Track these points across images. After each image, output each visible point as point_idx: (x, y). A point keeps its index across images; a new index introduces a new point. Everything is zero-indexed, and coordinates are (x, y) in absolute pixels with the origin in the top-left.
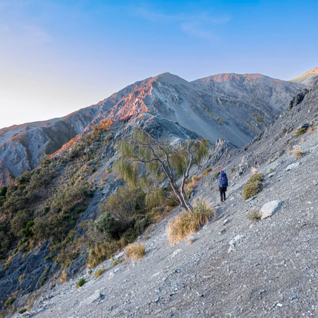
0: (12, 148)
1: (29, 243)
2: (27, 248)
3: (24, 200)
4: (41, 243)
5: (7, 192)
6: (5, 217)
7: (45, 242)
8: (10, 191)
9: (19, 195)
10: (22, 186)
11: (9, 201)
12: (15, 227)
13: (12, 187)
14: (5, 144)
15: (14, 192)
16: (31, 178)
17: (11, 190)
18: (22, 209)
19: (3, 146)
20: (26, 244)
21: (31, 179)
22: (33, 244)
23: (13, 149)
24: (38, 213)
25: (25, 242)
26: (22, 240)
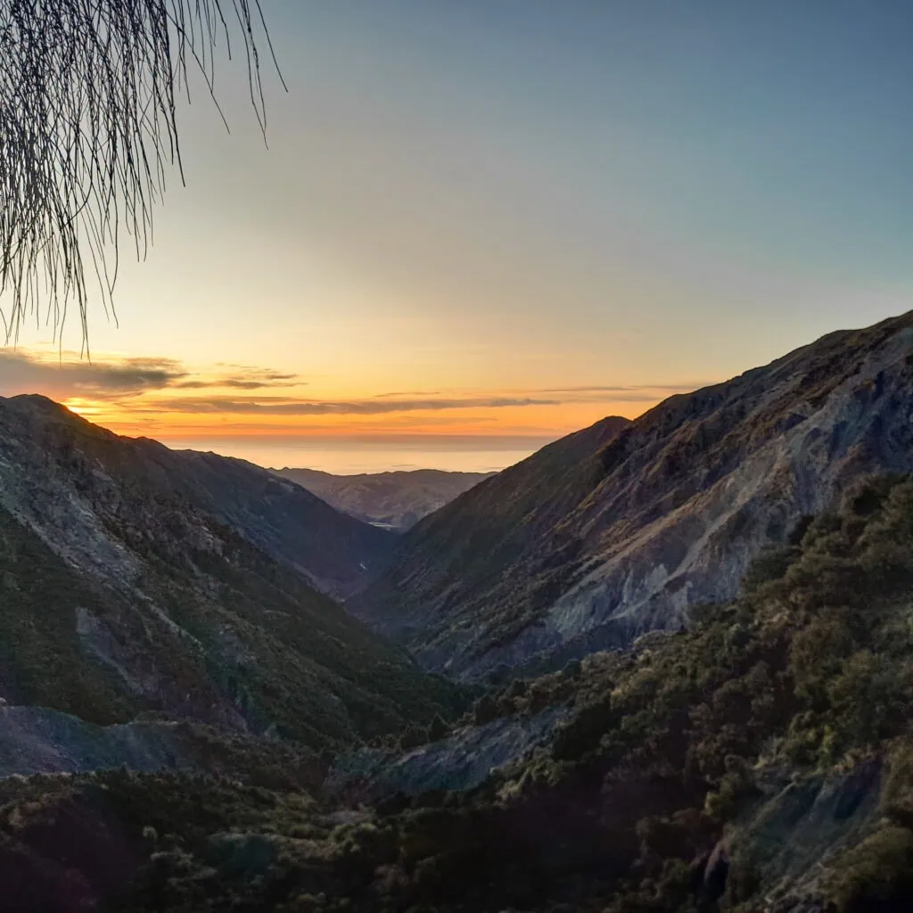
0: (905, 388)
1: (820, 736)
2: (811, 754)
3: (848, 574)
4: (856, 758)
5: (807, 534)
6: (786, 618)
7: (869, 757)
8: (815, 531)
9: (838, 551)
10: (855, 518)
11: (800, 566)
12: (802, 662)
13: (827, 519)
14: (881, 375)
15: (825, 539)
16: (890, 497)
17: (821, 528)
18: (834, 603)
19: (875, 382)
20: (811, 735)
21: (889, 500)
22: (829, 748)
23: (905, 392)
24: (890, 636)
25: (808, 726)
26: (802, 717)
